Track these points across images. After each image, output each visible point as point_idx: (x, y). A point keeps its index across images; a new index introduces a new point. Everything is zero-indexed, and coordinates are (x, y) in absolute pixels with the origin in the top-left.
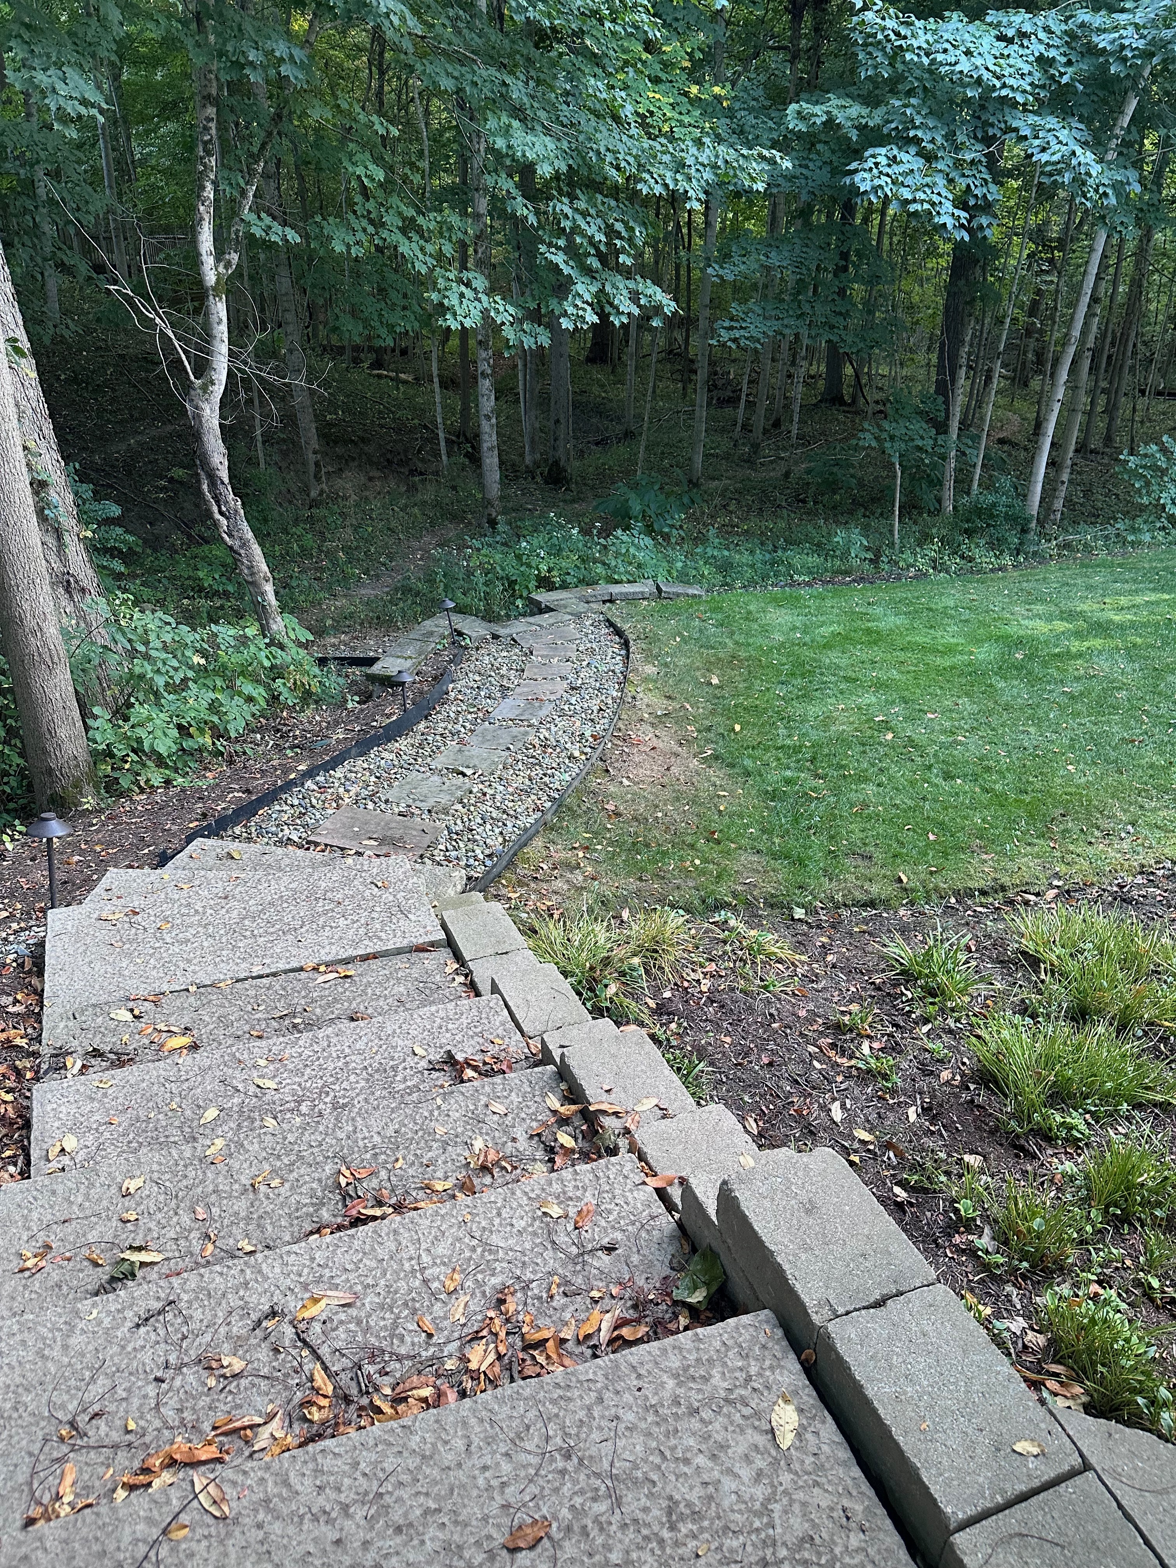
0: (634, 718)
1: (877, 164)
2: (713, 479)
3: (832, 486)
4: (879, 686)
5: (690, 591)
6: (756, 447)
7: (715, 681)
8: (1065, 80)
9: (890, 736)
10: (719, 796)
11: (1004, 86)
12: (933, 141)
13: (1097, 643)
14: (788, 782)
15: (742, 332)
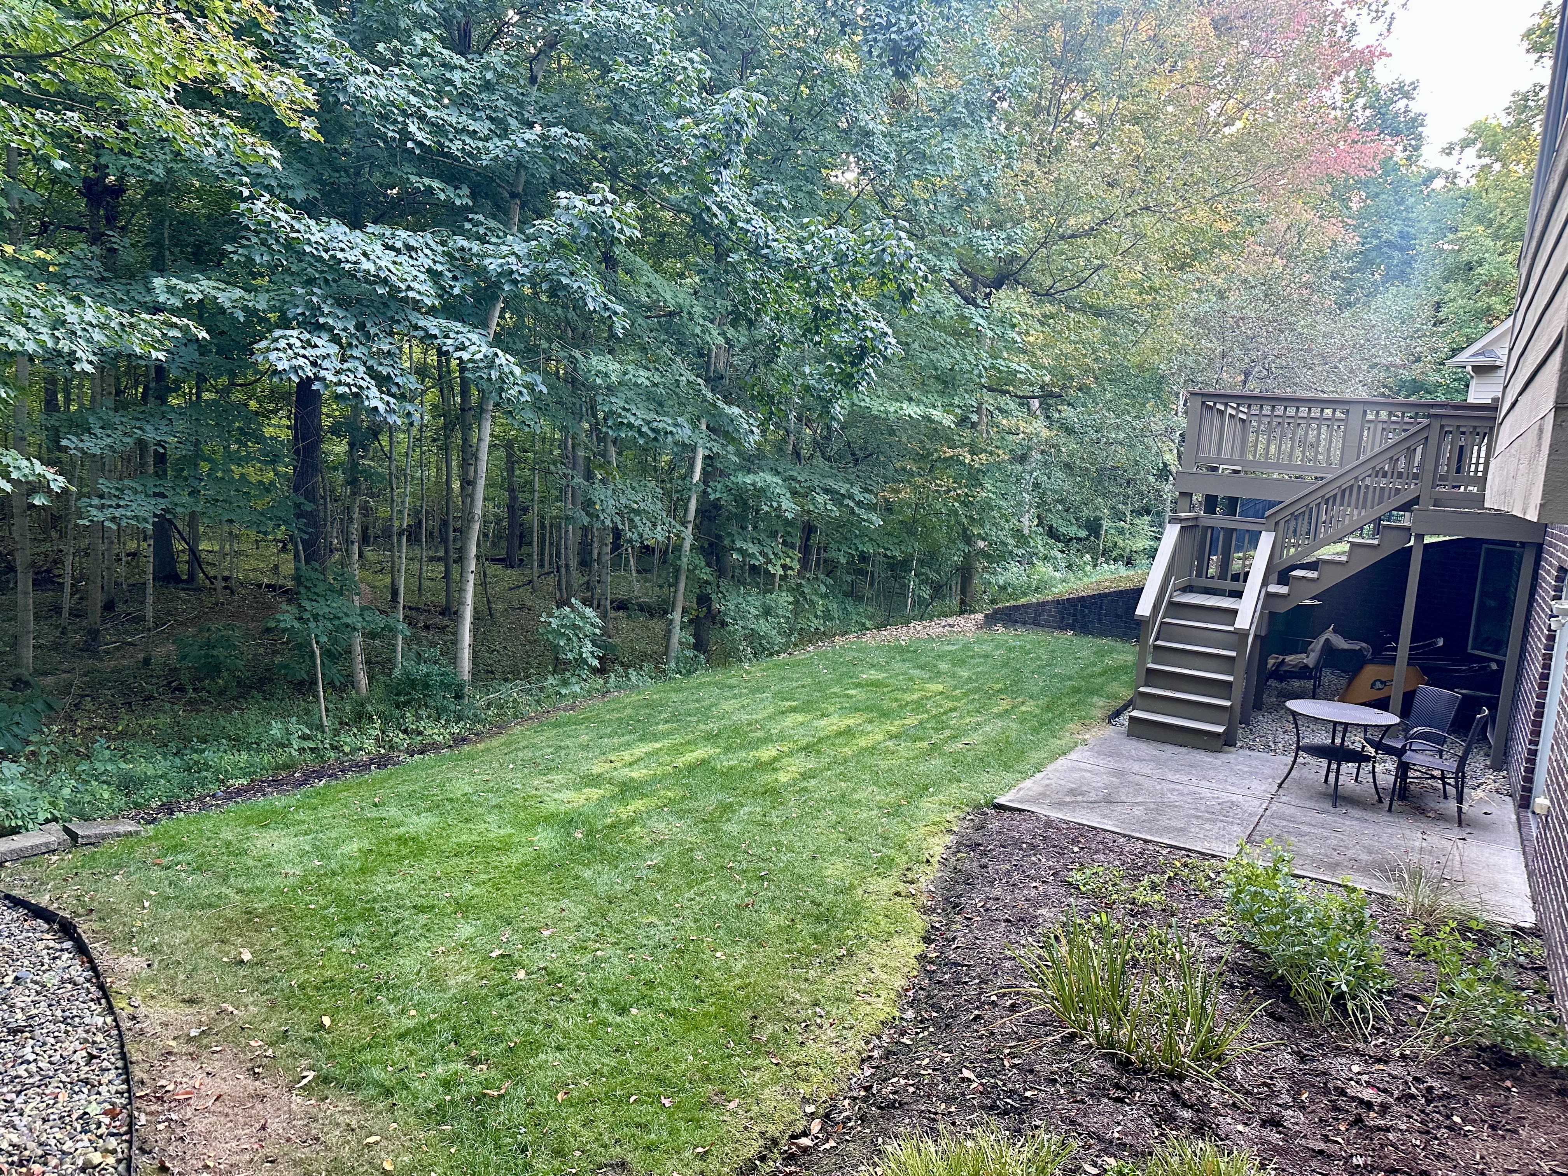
0: (154, 1054)
1: (290, 346)
2: (45, 674)
3: (214, 668)
4: (464, 908)
5: (121, 829)
6: (94, 634)
7: (247, 956)
8: (456, 291)
9: (522, 974)
10: (368, 1145)
11: (409, 288)
12: (345, 329)
13: (637, 805)
14: (447, 1084)
15: (122, 511)
